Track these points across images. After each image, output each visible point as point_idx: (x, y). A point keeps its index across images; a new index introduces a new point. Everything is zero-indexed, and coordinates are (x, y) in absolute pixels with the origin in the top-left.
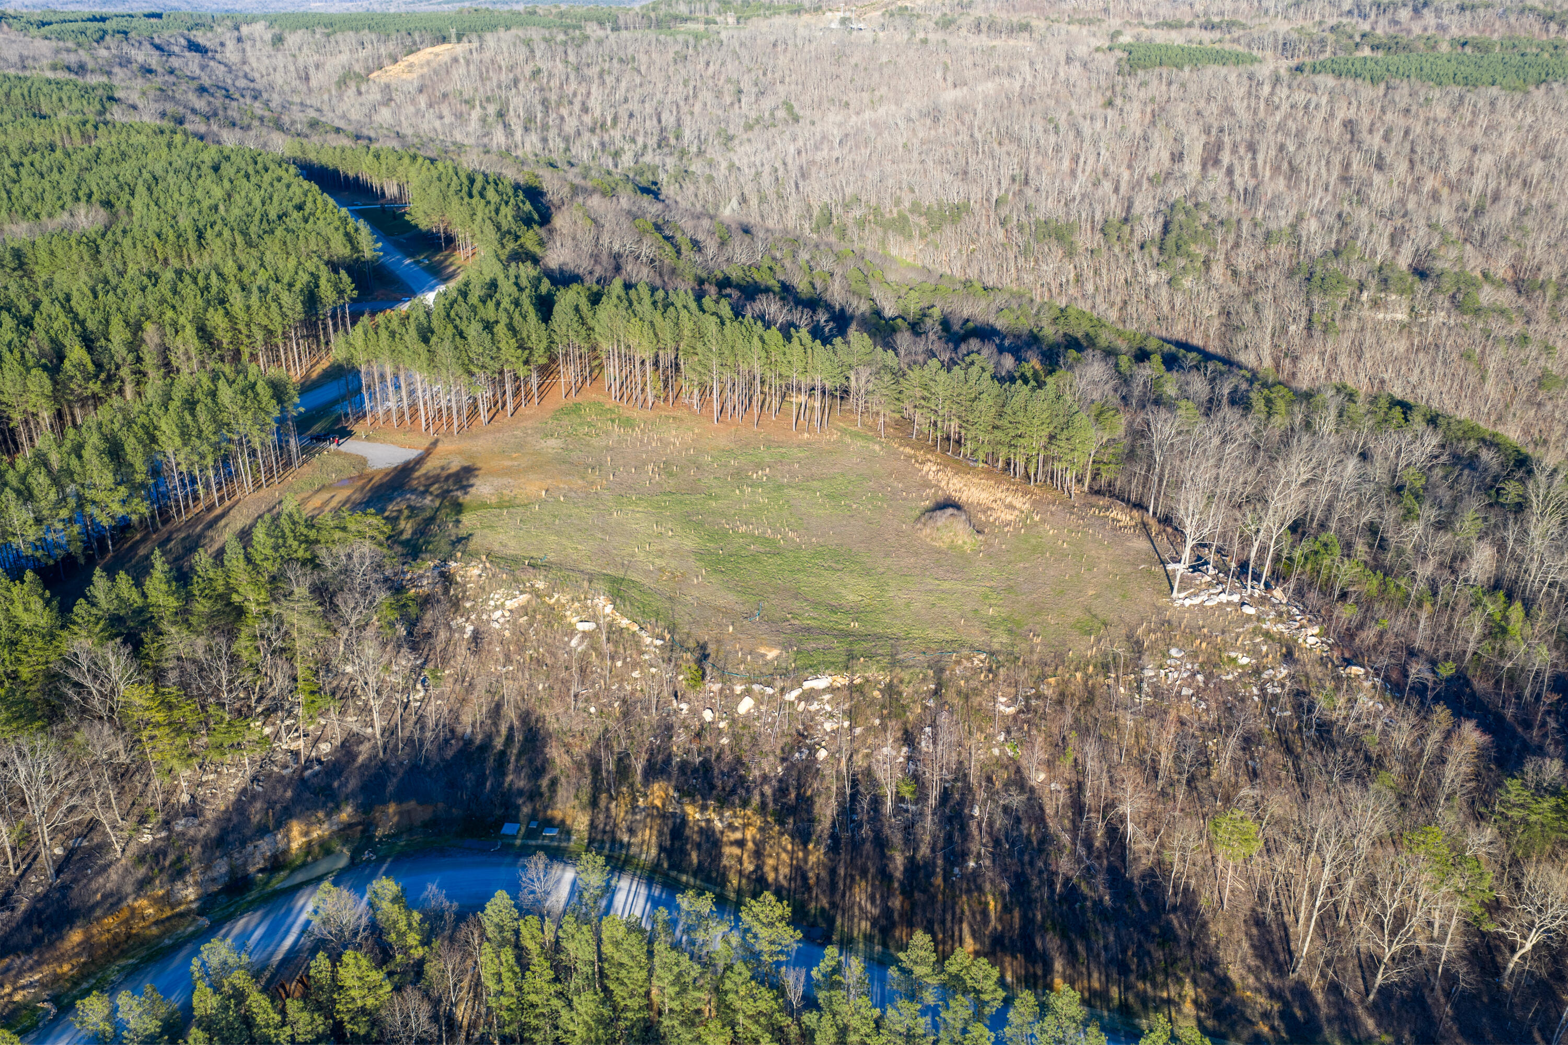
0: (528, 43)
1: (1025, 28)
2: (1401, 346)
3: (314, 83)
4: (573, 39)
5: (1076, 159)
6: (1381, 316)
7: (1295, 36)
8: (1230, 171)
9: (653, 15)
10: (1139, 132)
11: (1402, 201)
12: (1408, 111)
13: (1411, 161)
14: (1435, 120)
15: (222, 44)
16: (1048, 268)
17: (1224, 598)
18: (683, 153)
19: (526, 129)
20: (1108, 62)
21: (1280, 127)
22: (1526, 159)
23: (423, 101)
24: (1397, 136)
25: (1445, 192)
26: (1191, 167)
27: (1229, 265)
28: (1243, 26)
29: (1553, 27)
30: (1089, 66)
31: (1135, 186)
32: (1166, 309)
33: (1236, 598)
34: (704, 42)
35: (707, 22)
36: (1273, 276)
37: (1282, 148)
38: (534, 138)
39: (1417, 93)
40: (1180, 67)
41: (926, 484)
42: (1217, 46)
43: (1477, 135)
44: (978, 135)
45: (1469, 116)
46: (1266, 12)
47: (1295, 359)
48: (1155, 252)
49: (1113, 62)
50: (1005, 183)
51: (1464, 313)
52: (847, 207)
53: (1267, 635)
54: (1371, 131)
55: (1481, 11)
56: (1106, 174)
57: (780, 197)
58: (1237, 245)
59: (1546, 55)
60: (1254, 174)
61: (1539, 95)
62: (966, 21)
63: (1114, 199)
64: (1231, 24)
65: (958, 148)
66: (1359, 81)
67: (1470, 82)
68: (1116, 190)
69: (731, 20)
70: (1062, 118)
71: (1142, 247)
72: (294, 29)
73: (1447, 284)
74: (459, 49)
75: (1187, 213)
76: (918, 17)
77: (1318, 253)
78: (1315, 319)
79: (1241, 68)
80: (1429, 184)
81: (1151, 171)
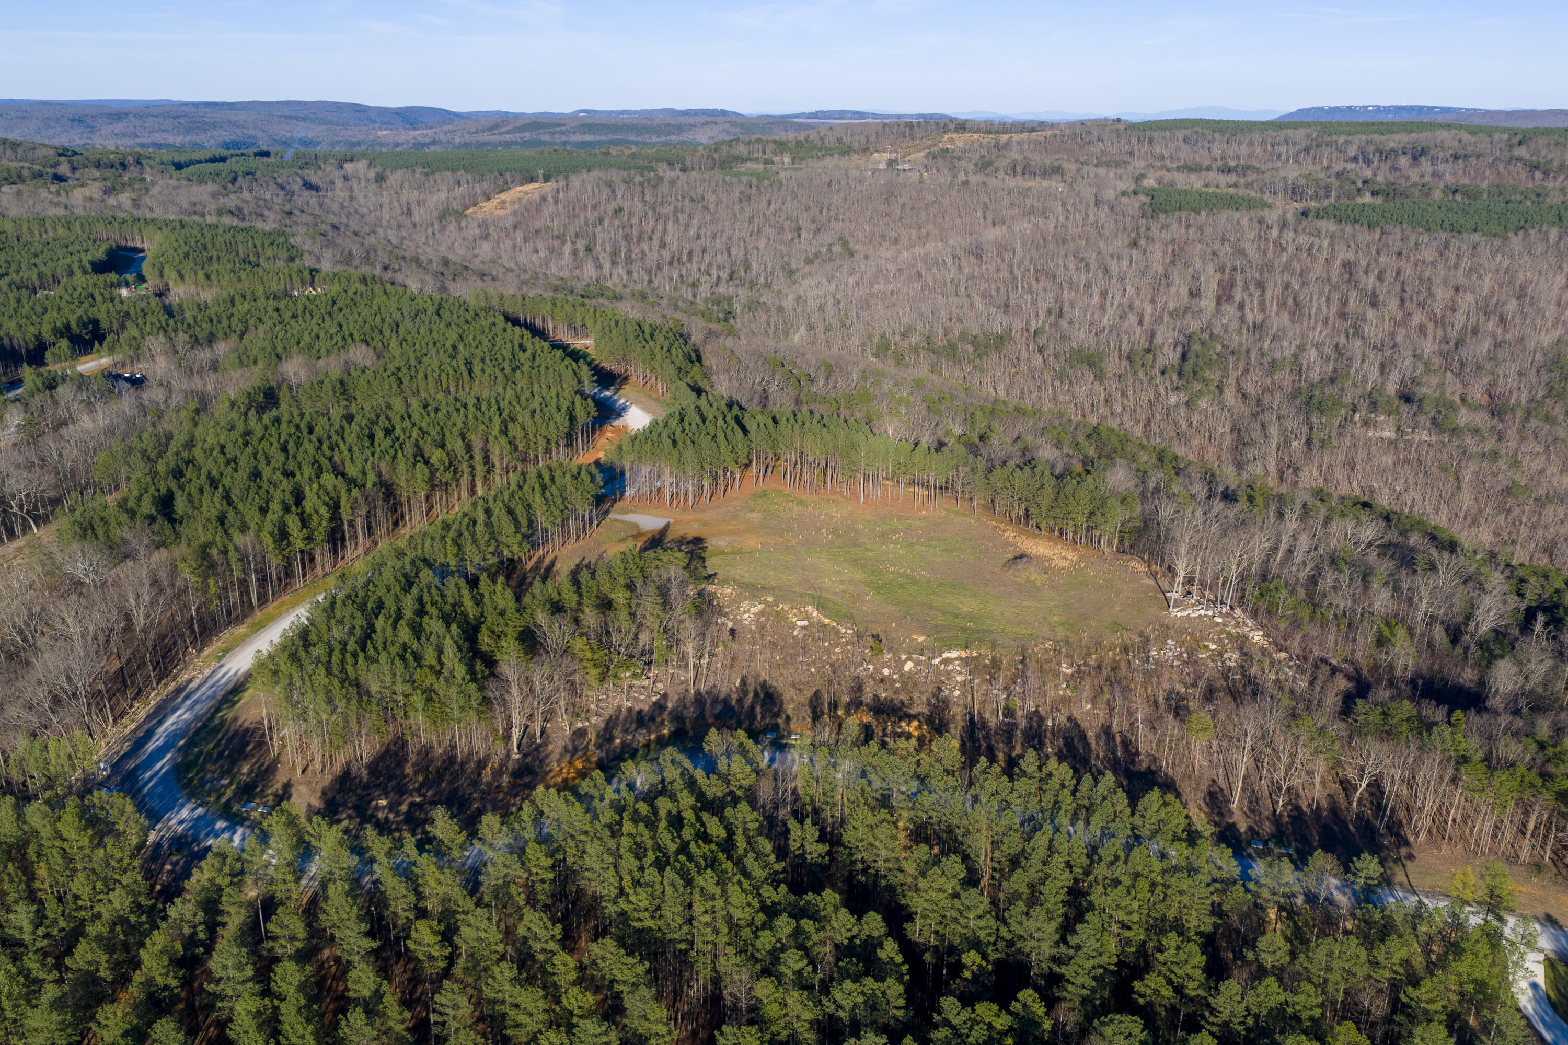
0: (610, 185)
1: (1057, 170)
2: (1388, 460)
3: (416, 218)
4: (649, 180)
5: (1104, 294)
6: (1370, 434)
7: (1303, 181)
8: (1241, 307)
9: (716, 156)
10: (1161, 270)
11: (1393, 335)
12: (1400, 253)
13: (1402, 300)
14: (1423, 262)
15: (332, 182)
16: (1082, 390)
17: (1202, 612)
18: (752, 284)
19: (614, 263)
20: (1132, 206)
21: (1287, 268)
22: (1504, 298)
23: (519, 235)
24: (1389, 277)
25: (1431, 326)
26: (1207, 303)
27: (1239, 389)
28: (1257, 170)
29: (1538, 175)
30: (1117, 209)
31: (1158, 319)
32: (1184, 426)
33: (1210, 613)
34: (766, 182)
35: (767, 162)
36: (1278, 398)
37: (1287, 286)
38: (621, 270)
39: (1407, 238)
40: (1197, 212)
41: (1008, 544)
42: (1232, 191)
43: (1460, 277)
44: (1018, 273)
45: (1453, 258)
46: (1279, 156)
47: (1296, 470)
48: (1175, 377)
49: (1137, 205)
50: (1042, 315)
51: (1442, 431)
52: (904, 335)
53: (1229, 634)
54: (1366, 273)
55: (1473, 160)
56: (1131, 307)
57: (844, 325)
58: (1246, 371)
59: (1529, 203)
60: (1263, 309)
61: (1516, 241)
62: (1002, 163)
63: (1138, 330)
64: (1246, 168)
65: (1000, 284)
66: (1357, 226)
67: (1456, 229)
68: (1141, 323)
69: (787, 160)
70: (1092, 258)
71: (1163, 373)
72: (395, 169)
73: (1428, 407)
74: (549, 187)
75: (1203, 344)
76: (959, 159)
77: (1317, 378)
78: (1314, 436)
79: (1252, 213)
80: (1418, 318)
81: (1171, 305)
